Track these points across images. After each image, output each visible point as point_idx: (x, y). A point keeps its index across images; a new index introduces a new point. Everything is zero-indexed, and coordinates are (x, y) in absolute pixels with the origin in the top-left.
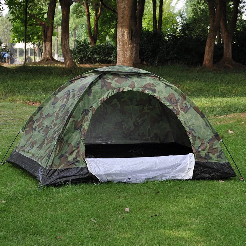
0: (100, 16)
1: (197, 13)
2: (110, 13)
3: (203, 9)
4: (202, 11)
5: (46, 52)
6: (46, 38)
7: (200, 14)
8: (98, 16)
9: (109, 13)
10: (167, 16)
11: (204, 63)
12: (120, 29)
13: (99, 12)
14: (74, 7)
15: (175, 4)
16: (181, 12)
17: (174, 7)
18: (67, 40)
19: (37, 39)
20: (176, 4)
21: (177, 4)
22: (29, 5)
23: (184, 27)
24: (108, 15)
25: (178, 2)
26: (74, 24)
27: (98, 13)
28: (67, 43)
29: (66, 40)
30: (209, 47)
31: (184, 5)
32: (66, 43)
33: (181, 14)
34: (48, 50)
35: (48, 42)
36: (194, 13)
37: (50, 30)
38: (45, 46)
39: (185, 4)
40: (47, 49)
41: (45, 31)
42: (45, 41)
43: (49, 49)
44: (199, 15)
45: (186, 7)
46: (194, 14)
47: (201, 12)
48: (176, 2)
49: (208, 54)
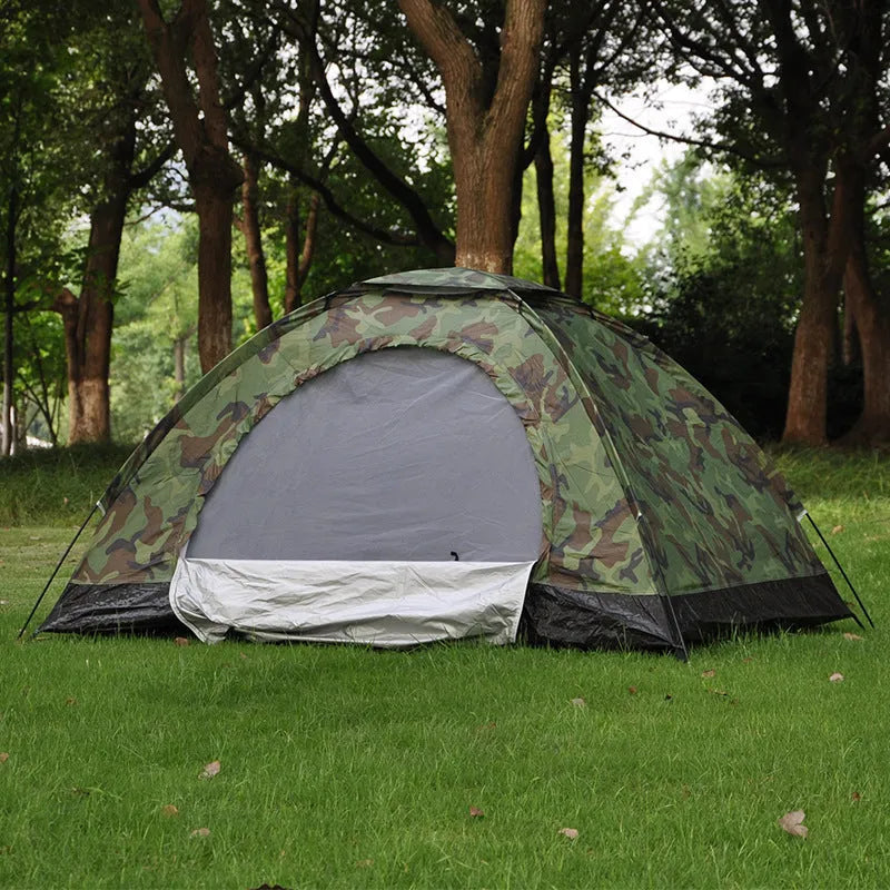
0: (308, 267)
1: (734, 244)
2: (349, 257)
3: (759, 231)
4: (755, 239)
5: (83, 422)
6: (84, 364)
7: (745, 252)
8: (300, 268)
9: (344, 258)
10: (599, 265)
11: (789, 428)
12: (469, 256)
13: (306, 249)
14: (192, 234)
15: (623, 219)
16: (650, 256)
17: (619, 234)
18: (225, 330)
19: (33, 375)
20: (630, 218)
21: (632, 222)
22: (24, 216)
23: (692, 288)
24: (339, 266)
25: (638, 212)
26: (176, 319)
27: (301, 257)
28: (221, 340)
29: (221, 333)
30: (808, 361)
31: (662, 226)
32: (217, 341)
33: (650, 265)
34: (92, 414)
35: (90, 378)
36: (719, 246)
37: (99, 328)
38: (79, 399)
39: (666, 221)
40: (88, 409)
41: (79, 335)
42: (78, 380)
43: (93, 409)
44: (742, 257)
45: (669, 237)
46: (718, 251)
47: (751, 243)
48: (628, 214)
49: (804, 390)
